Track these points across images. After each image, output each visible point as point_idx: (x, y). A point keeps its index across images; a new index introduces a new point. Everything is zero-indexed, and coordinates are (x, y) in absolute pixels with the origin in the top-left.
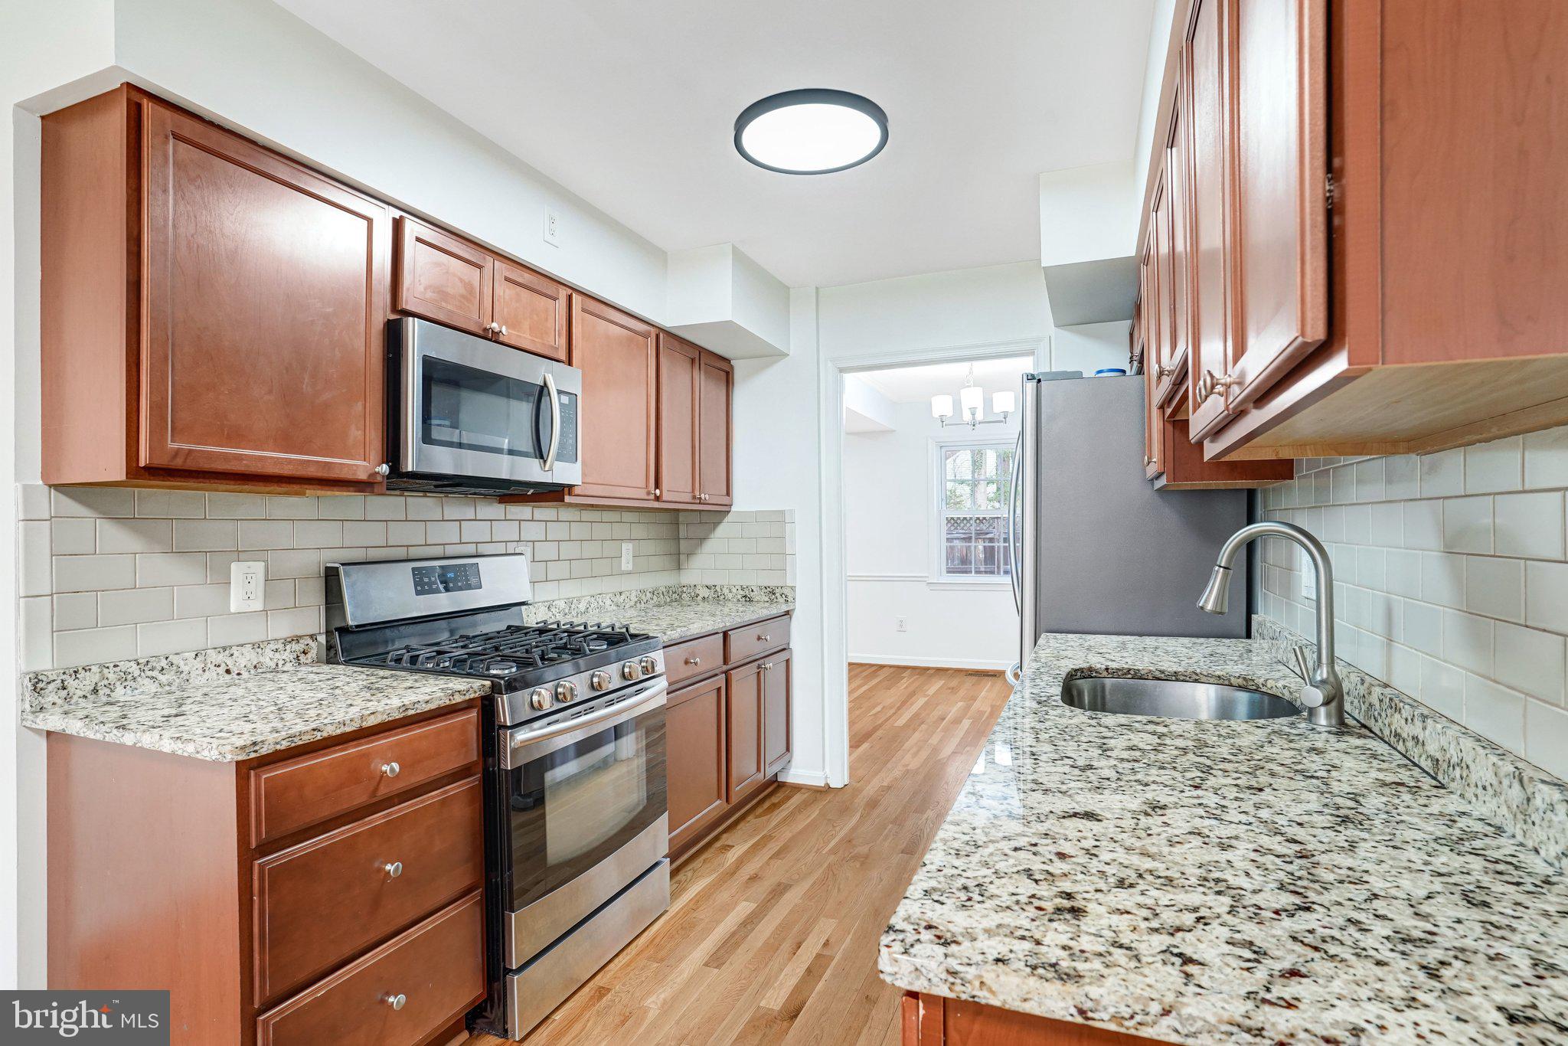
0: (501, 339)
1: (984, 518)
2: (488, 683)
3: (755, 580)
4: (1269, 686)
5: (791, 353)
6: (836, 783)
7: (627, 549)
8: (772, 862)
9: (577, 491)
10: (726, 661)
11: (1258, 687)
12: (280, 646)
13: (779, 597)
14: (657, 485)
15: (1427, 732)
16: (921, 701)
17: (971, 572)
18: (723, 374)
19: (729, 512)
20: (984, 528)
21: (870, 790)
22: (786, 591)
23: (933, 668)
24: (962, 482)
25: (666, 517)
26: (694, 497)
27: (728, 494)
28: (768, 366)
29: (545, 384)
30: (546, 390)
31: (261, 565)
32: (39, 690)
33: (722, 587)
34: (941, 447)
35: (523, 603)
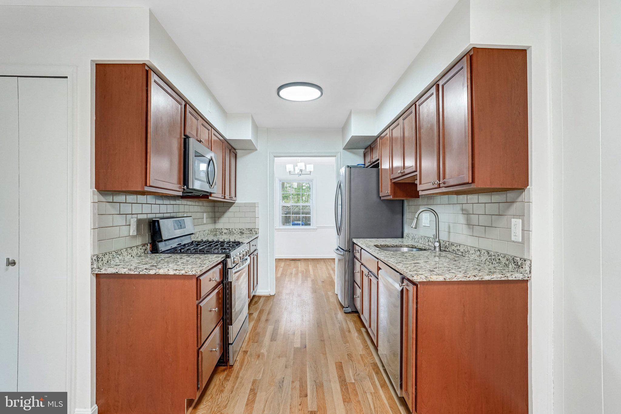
0: (202, 143)
2: (225, 255)
3: (245, 226)
4: (418, 246)
5: (259, 149)
6: (273, 293)
7: (205, 215)
9: (213, 195)
11: (416, 247)
12: (141, 247)
13: (253, 232)
14: (224, 194)
15: (461, 247)
17: (290, 225)
18: (235, 155)
19: (234, 203)
22: (256, 230)
26: (230, 198)
27: (235, 196)
28: (249, 153)
29: (212, 159)
30: (211, 162)
31: (136, 219)
32: (98, 261)
33: (232, 229)
34: (280, 181)
35: (192, 234)
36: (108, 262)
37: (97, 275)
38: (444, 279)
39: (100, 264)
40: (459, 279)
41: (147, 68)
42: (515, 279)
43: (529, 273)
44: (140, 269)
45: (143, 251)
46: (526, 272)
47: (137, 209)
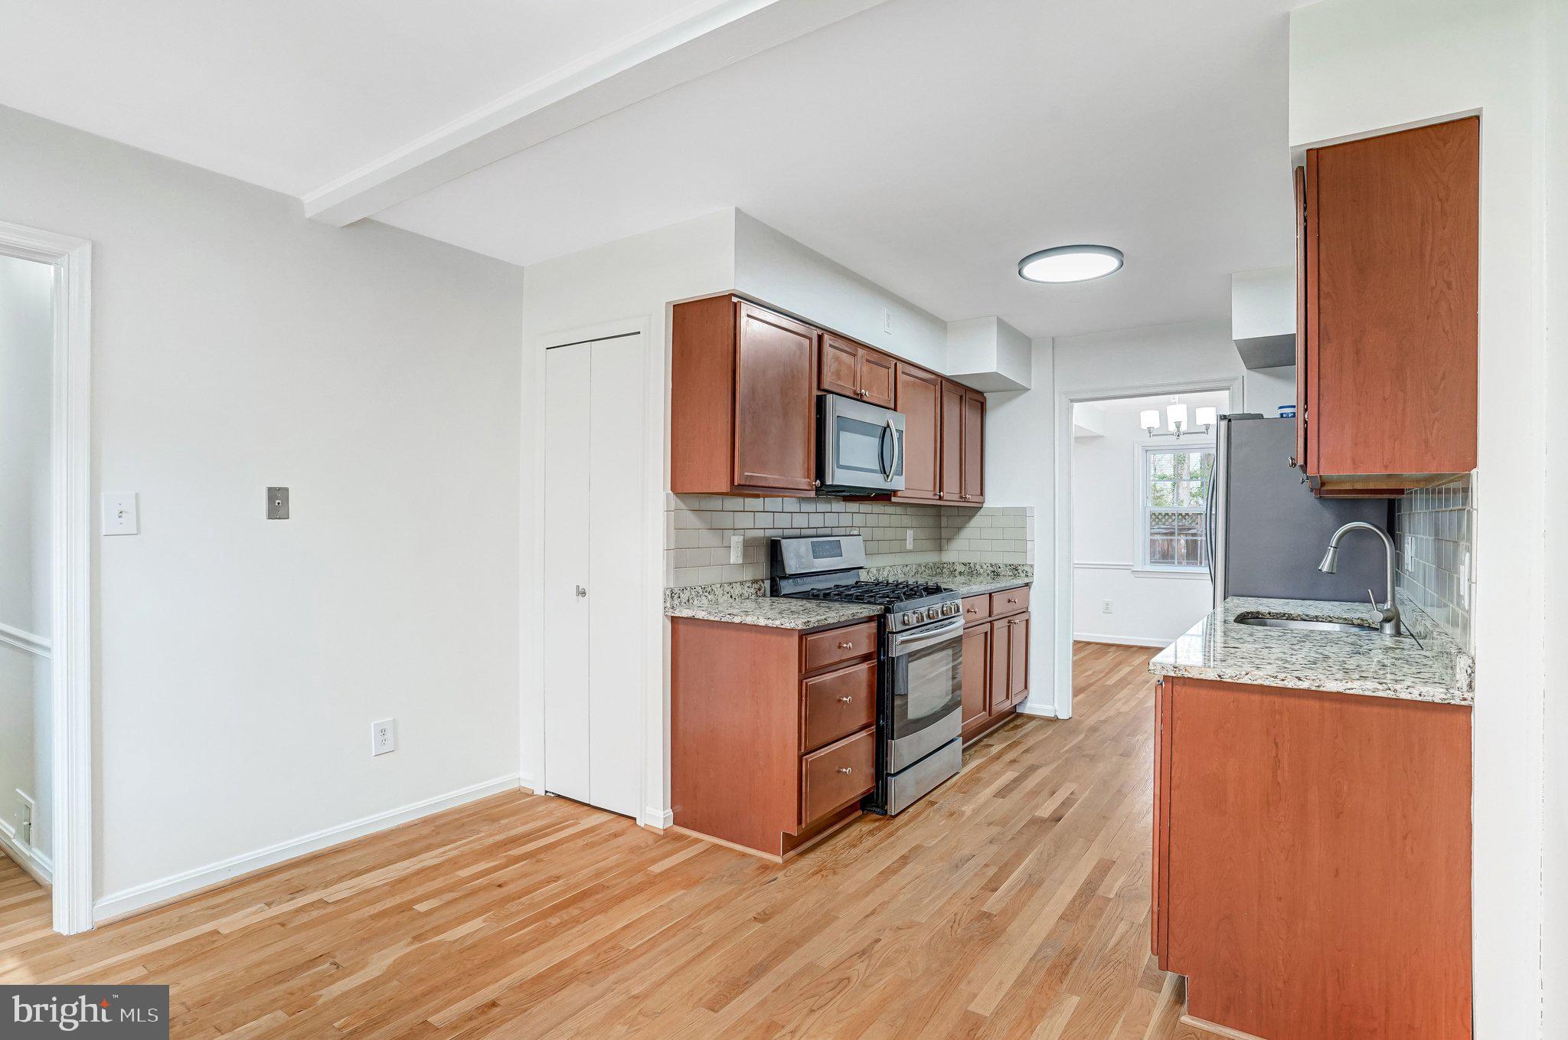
0: (865, 399)
1: (1187, 514)
2: (883, 607)
3: (1002, 559)
5: (1032, 388)
6: (1064, 714)
7: (910, 533)
8: (1025, 754)
9: (899, 494)
10: (990, 616)
12: (750, 585)
13: (1021, 572)
14: (941, 490)
16: (1128, 669)
18: (978, 404)
19: (981, 508)
20: (1187, 523)
21: (1091, 721)
22: (1026, 568)
23: (1137, 646)
24: (1163, 478)
25: (931, 511)
26: (961, 497)
27: (982, 494)
29: (888, 425)
30: (888, 429)
31: (742, 537)
32: (672, 597)
33: (975, 564)
34: (1147, 451)
35: (861, 568)
36: (688, 600)
37: (674, 620)
38: (1219, 676)
39: (676, 602)
40: (1256, 680)
41: (735, 299)
42: (1420, 699)
43: (1465, 688)
44: (722, 614)
45: (752, 590)
46: (1458, 685)
47: (745, 520)
